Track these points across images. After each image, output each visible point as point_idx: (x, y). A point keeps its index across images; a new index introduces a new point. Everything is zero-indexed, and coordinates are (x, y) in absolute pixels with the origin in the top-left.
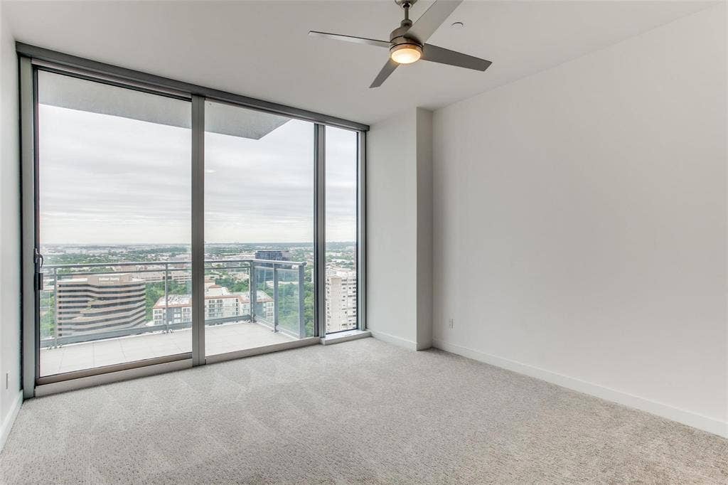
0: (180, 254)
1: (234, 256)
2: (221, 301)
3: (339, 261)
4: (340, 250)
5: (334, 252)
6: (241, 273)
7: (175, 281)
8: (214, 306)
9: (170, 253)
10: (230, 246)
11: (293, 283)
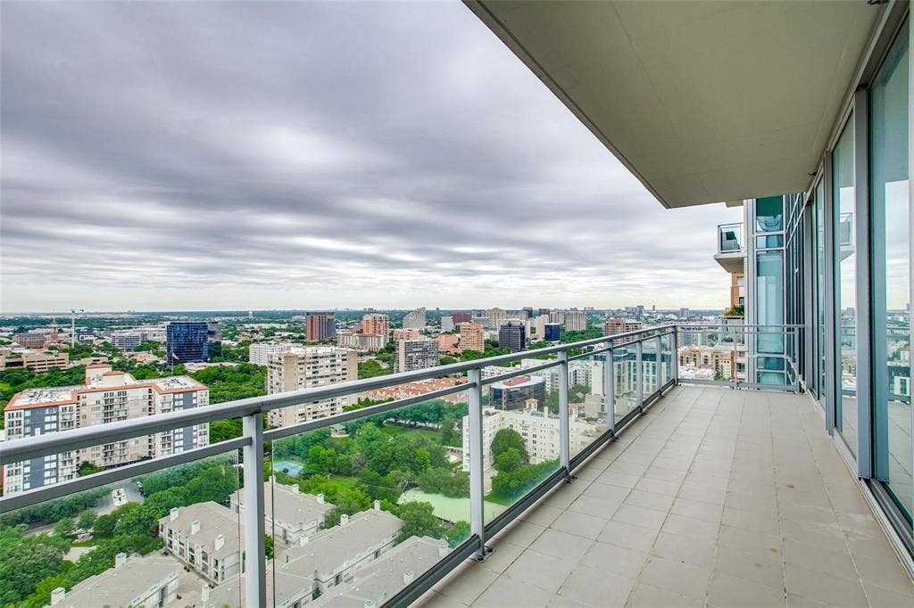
0: (34, 329)
1: (131, 330)
2: (125, 393)
3: (286, 334)
4: (285, 320)
5: (277, 322)
6: (143, 354)
7: (30, 369)
8: (112, 400)
9: (16, 328)
10: (121, 316)
11: (223, 364)
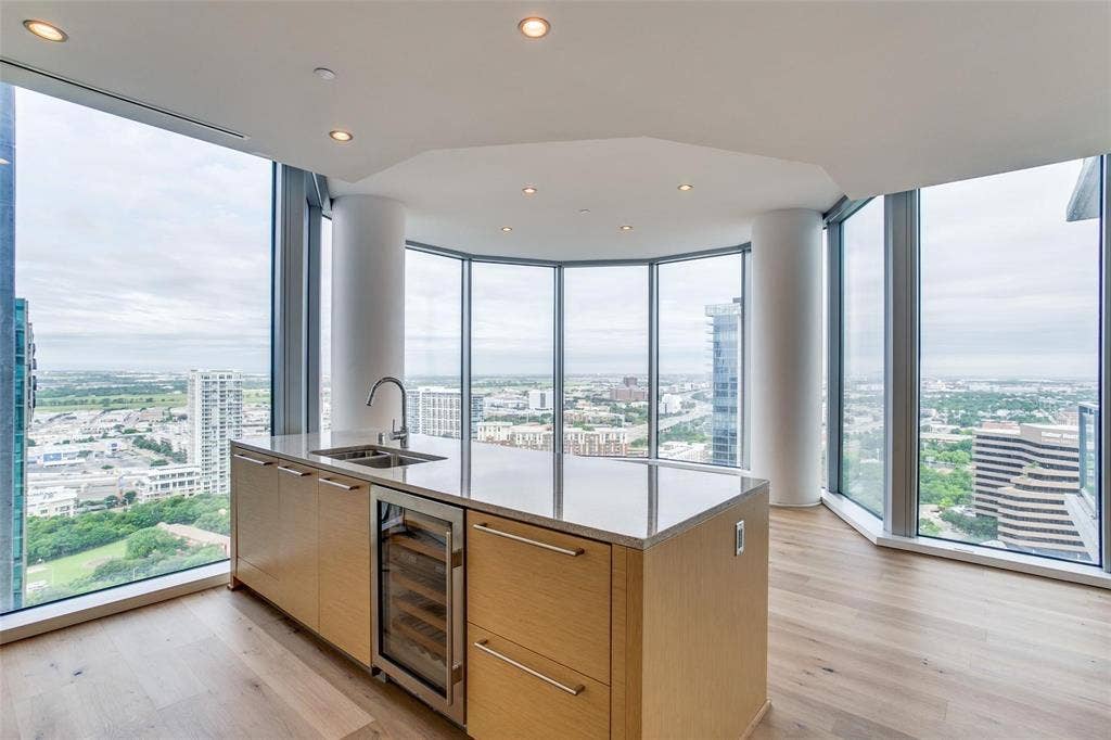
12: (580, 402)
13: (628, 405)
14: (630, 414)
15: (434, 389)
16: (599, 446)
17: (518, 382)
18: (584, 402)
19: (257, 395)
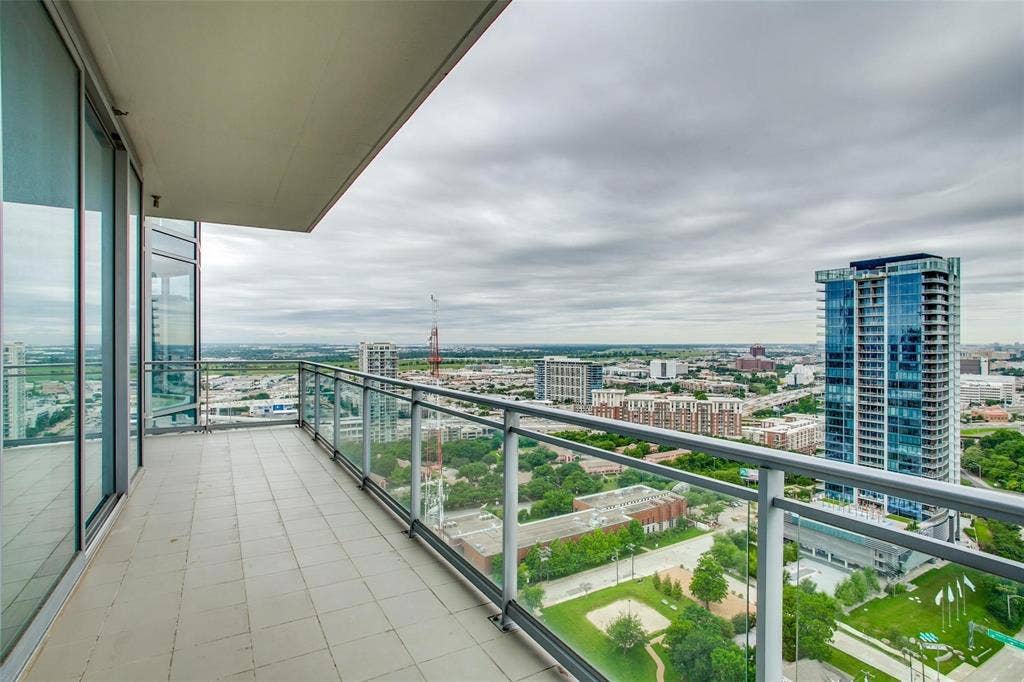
12: (703, 371)
13: (754, 375)
14: (755, 384)
15: (557, 359)
16: (712, 414)
17: (643, 352)
18: (707, 371)
19: (418, 363)
